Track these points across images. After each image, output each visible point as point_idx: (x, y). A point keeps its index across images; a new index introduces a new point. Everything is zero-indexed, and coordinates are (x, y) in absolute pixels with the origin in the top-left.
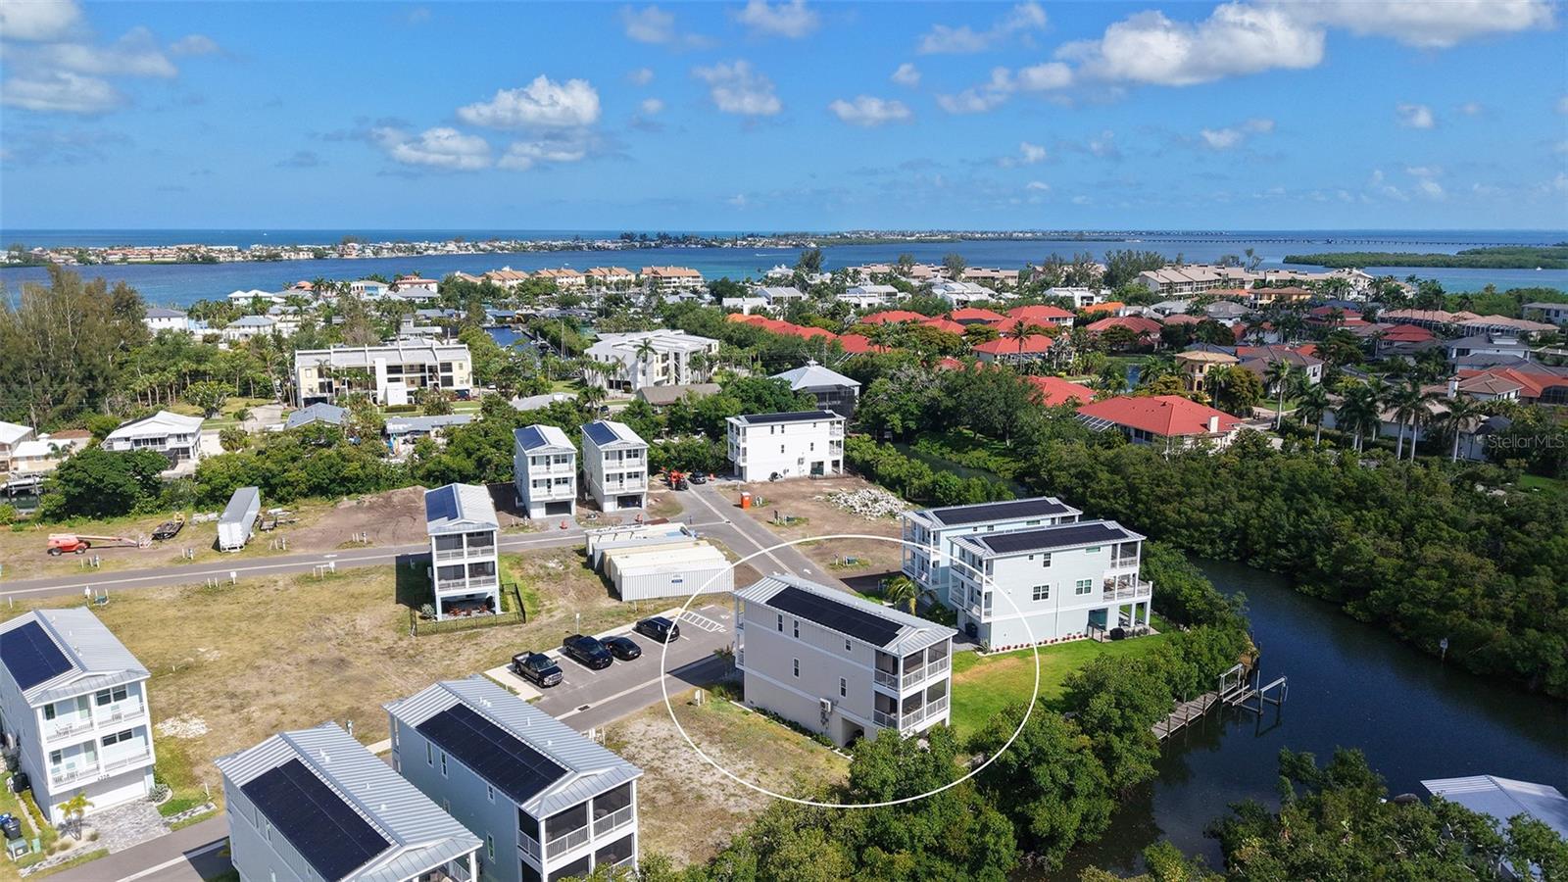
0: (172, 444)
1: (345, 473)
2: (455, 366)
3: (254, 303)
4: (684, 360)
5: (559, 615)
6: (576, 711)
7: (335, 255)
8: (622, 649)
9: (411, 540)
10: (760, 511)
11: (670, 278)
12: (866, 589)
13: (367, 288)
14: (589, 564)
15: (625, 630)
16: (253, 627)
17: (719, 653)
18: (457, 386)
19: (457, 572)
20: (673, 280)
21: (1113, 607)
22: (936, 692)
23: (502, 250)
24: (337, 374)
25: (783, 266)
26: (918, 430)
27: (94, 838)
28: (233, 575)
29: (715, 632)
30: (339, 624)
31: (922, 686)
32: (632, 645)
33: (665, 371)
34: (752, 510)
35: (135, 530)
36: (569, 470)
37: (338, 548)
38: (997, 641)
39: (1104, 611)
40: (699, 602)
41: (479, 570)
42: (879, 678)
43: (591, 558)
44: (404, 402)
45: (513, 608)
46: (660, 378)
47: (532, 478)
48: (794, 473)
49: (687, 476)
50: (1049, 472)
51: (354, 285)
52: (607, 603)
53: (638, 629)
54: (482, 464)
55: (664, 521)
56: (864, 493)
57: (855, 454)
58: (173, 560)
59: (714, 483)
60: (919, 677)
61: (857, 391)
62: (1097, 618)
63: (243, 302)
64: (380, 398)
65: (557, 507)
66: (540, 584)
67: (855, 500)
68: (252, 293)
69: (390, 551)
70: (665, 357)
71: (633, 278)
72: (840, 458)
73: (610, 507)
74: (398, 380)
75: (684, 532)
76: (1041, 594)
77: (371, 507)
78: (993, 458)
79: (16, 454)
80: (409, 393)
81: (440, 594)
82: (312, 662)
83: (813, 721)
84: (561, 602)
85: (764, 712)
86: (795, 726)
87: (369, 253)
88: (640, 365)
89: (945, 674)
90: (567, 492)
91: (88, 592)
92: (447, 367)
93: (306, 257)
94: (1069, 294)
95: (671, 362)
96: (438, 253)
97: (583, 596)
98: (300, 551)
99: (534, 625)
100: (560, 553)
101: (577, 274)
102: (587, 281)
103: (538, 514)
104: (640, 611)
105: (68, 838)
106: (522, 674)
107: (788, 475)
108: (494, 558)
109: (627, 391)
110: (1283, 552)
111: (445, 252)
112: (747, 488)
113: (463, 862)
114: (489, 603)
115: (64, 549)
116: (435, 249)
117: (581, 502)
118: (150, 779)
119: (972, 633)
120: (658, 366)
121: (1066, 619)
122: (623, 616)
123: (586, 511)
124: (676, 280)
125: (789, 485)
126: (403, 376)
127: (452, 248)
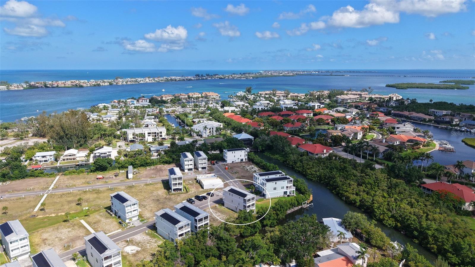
0: (108, 154)
1: (147, 162)
2: (163, 132)
3: (104, 107)
4: (214, 129)
5: (193, 192)
7: (115, 84)
8: (204, 198)
9: (163, 177)
10: (229, 170)
12: (247, 187)
13: (131, 101)
14: (197, 182)
15: (205, 194)
16: (141, 194)
17: (220, 199)
18: (163, 137)
19: (176, 184)
21: (288, 191)
22: (253, 205)
23: (162, 81)
24: (137, 135)
25: (241, 92)
26: (265, 149)
27: (133, 224)
28: (134, 184)
29: (220, 195)
30: (155, 193)
31: (251, 204)
32: (206, 197)
33: (210, 132)
34: (228, 170)
35: (109, 174)
36: (192, 162)
37: (150, 178)
38: (267, 197)
39: (287, 192)
40: (217, 189)
41: (179, 184)
42: (244, 203)
43: (198, 181)
44: (151, 141)
45: (185, 191)
46: (209, 134)
47: (185, 164)
48: (237, 161)
49: (215, 162)
50: (289, 162)
51: (128, 101)
52: (201, 189)
53: (207, 194)
54: (173, 159)
55: (211, 173)
56: (250, 166)
57: (250, 157)
58: (120, 181)
59: (221, 163)
60: (250, 202)
61: (253, 139)
62: (285, 193)
63: (101, 107)
64: (146, 140)
65: (189, 170)
66: (189, 186)
67: (248, 168)
69: (160, 179)
70: (210, 129)
71: (200, 96)
72: (247, 158)
73: (200, 169)
74: (150, 136)
75: (215, 176)
76: (275, 189)
77: (153, 169)
78: (280, 157)
79: (77, 156)
80: (153, 139)
81: (173, 188)
82: (153, 200)
83: (235, 209)
84: (193, 189)
85: (227, 208)
86: (232, 210)
87: (124, 83)
88: (204, 131)
89: (254, 202)
90: (192, 167)
91: (110, 187)
92: (161, 133)
94: (314, 105)
95: (211, 130)
96: (143, 82)
97: (197, 188)
98: (143, 179)
99: (189, 193)
100: (191, 179)
101: (185, 95)
102: (188, 97)
103: (186, 171)
104: (207, 191)
105: (129, 224)
106: (188, 202)
107: (236, 162)
108: (182, 182)
109: (201, 137)
110: (326, 180)
111: (145, 82)
112: (227, 165)
113: (189, 224)
114: (181, 189)
115: (100, 178)
116: (143, 81)
117: (194, 168)
118: (138, 217)
119: (264, 195)
120: (208, 131)
121: (279, 193)
122: (204, 192)
123: (196, 170)
125: (236, 164)
126: (151, 135)
127: (147, 80)
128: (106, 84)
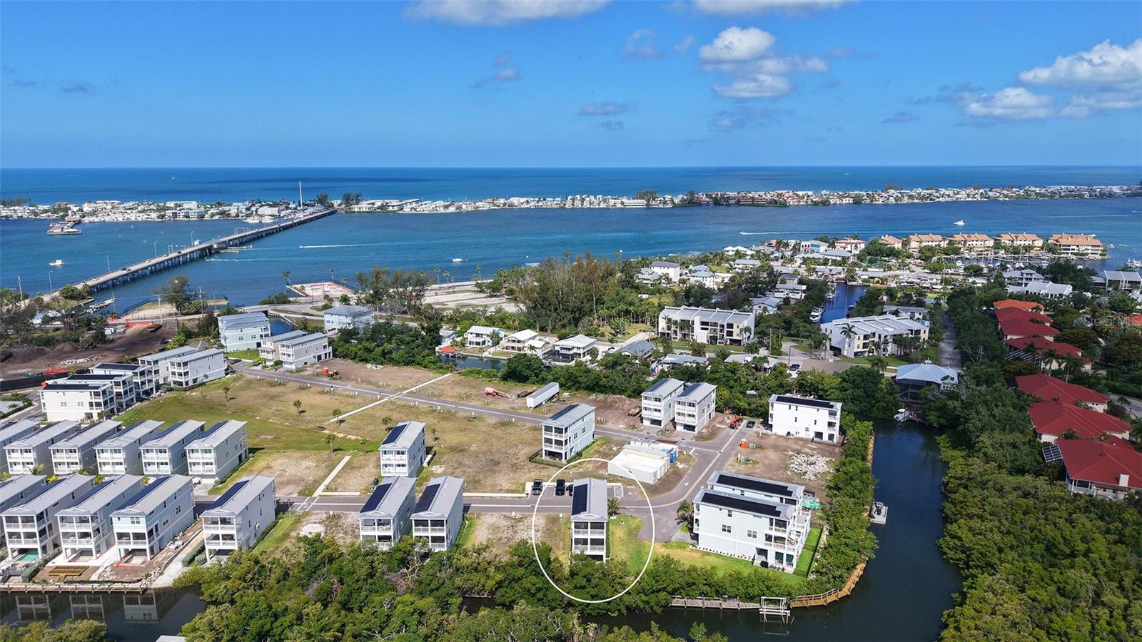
2: (735, 326)
6: (530, 506)
7: (868, 201)
10: (745, 451)
11: (1070, 246)
13: (813, 246)
18: (735, 337)
19: (550, 441)
20: (1072, 247)
21: (771, 551)
22: (596, 542)
28: (514, 419)
31: (587, 537)
36: (660, 404)
41: (557, 442)
44: (705, 342)
47: (643, 406)
48: (803, 435)
52: (603, 472)
60: (585, 532)
62: (762, 553)
64: (695, 338)
65: (654, 422)
67: (801, 460)
68: (736, 249)
70: (868, 336)
71: (1040, 242)
72: (835, 434)
73: (679, 428)
74: (705, 329)
76: (727, 529)
79: (525, 345)
80: (710, 337)
81: (544, 448)
90: (659, 416)
91: (473, 414)
92: (730, 326)
93: (847, 202)
102: (995, 244)
103: (646, 423)
107: (798, 435)
111: (954, 199)
112: (773, 436)
115: (490, 394)
123: (670, 427)
124: (1075, 247)
125: (798, 441)
126: (707, 327)
127: (963, 195)
128: (844, 202)
